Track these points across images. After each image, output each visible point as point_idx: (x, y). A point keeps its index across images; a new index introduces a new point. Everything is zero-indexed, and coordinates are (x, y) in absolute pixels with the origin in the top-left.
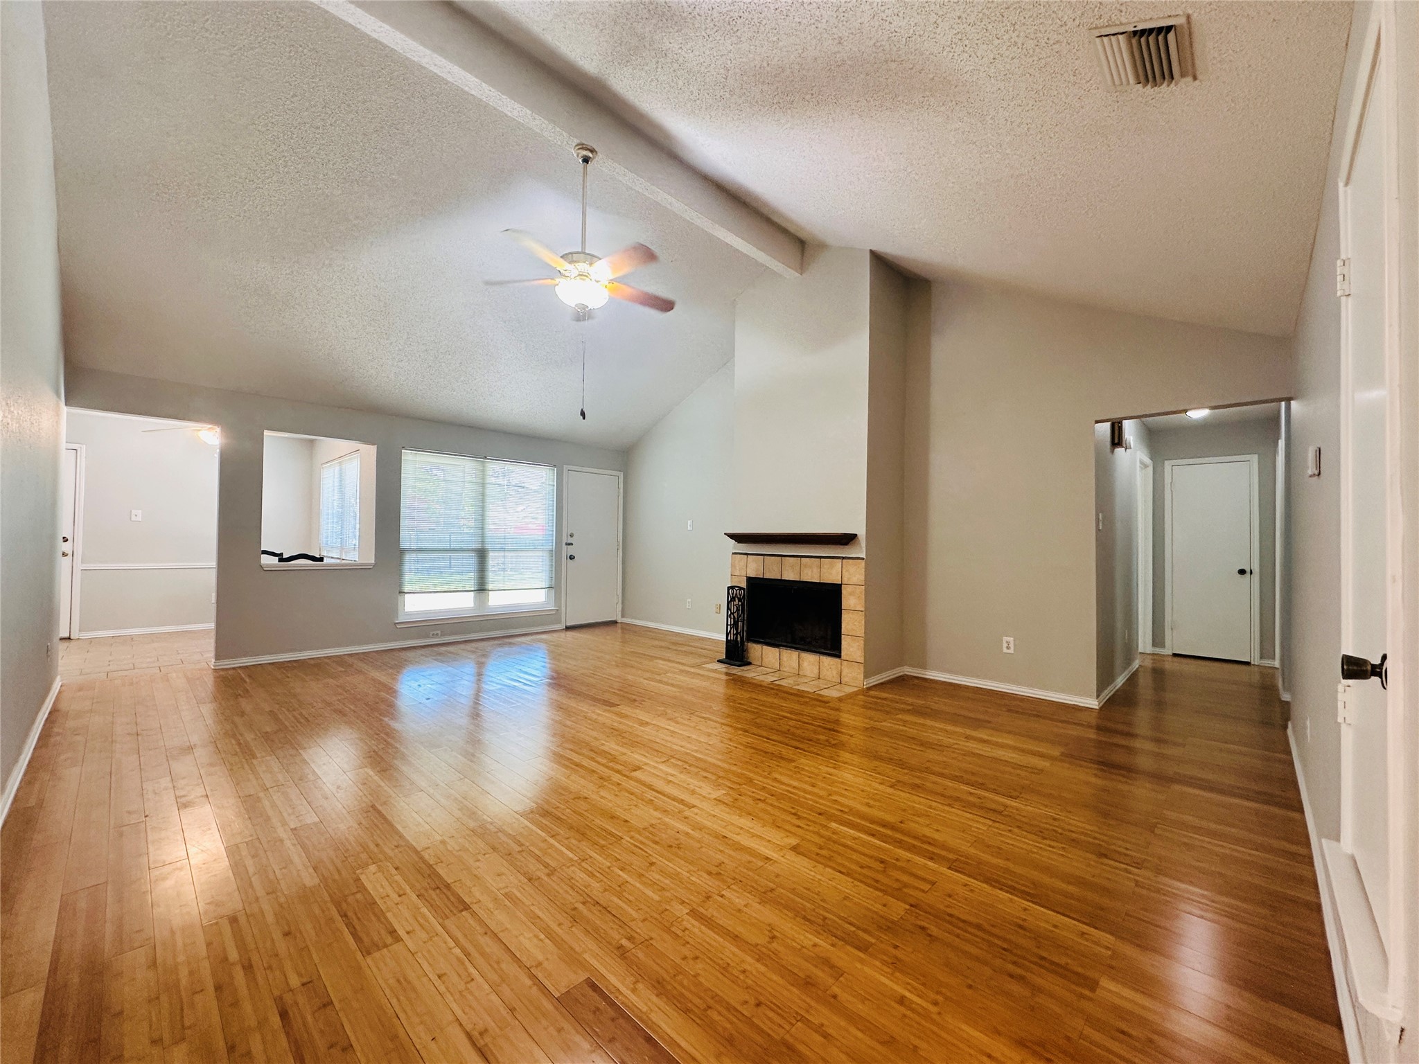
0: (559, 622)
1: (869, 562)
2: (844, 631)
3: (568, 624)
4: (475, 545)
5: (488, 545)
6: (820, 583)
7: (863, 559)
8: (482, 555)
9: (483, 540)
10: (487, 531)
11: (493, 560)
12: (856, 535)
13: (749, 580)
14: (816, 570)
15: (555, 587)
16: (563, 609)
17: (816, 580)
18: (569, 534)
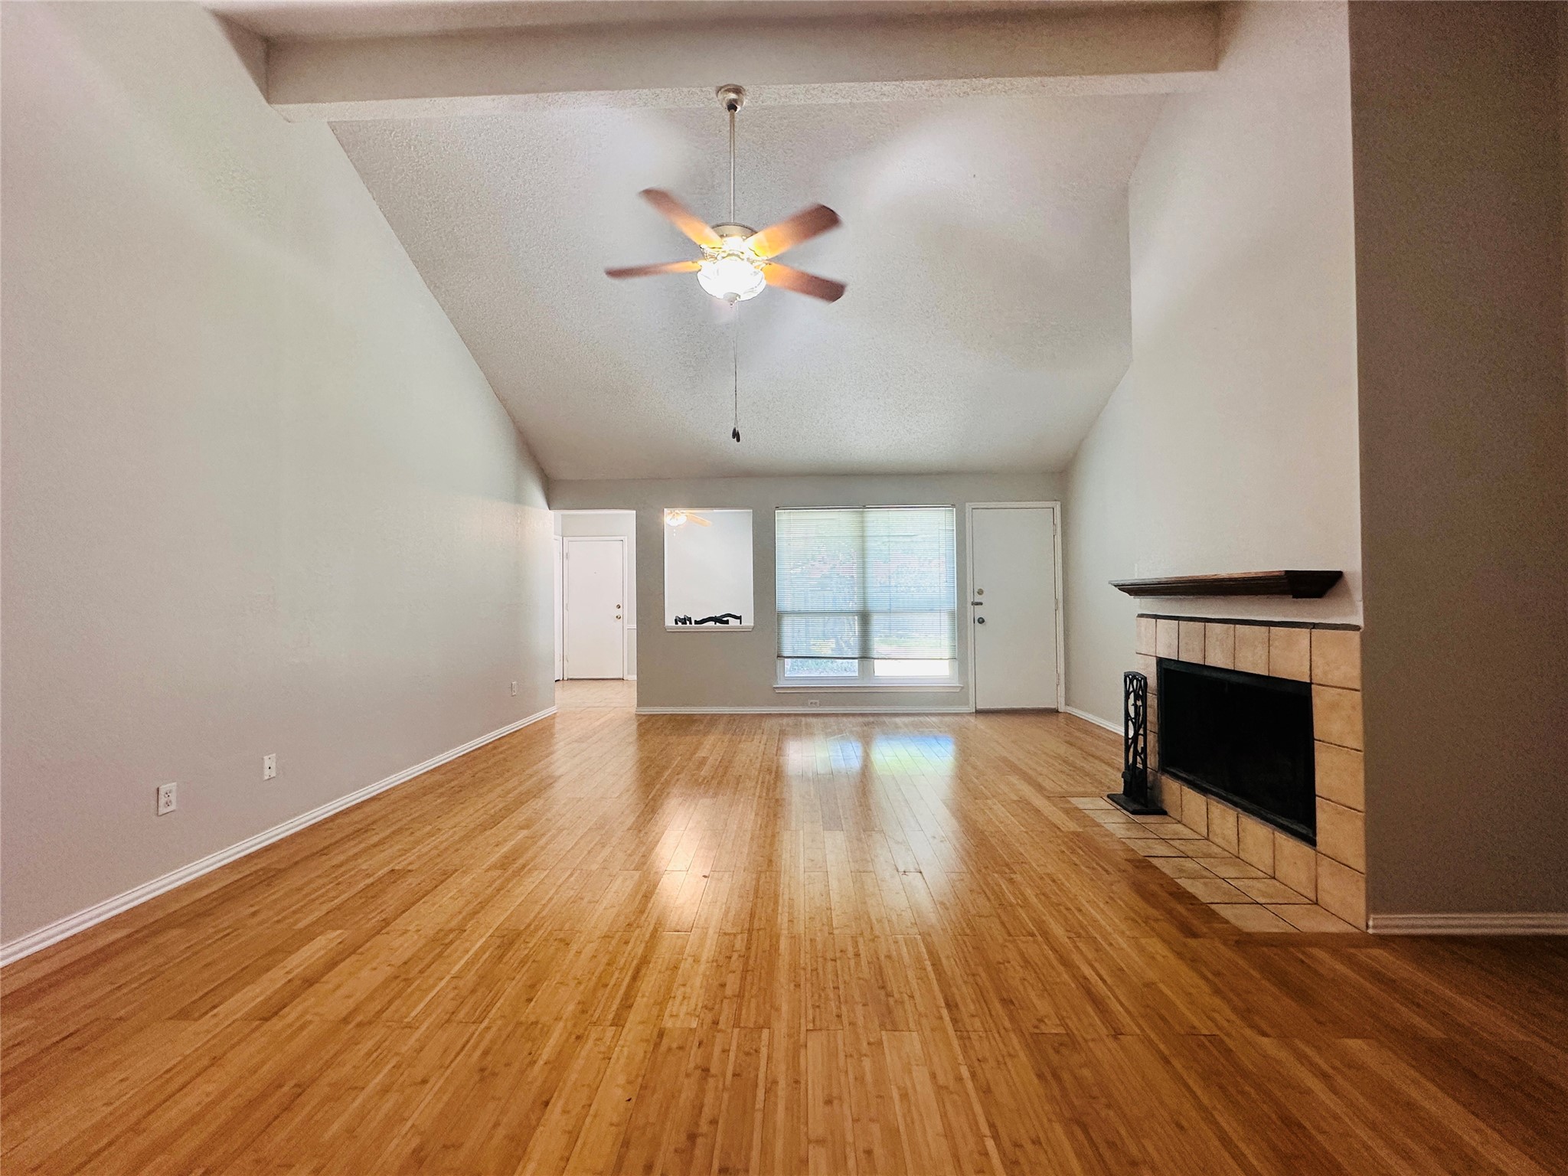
0: (967, 703)
1: (1370, 638)
2: (1319, 789)
3: (979, 707)
4: (854, 605)
5: (872, 605)
6: (1268, 677)
7: (1356, 628)
8: (865, 617)
9: (864, 600)
10: (870, 590)
11: (877, 623)
12: (1338, 575)
13: (1161, 662)
14: (1261, 651)
15: (962, 656)
16: (972, 685)
17: (1262, 671)
18: (976, 590)
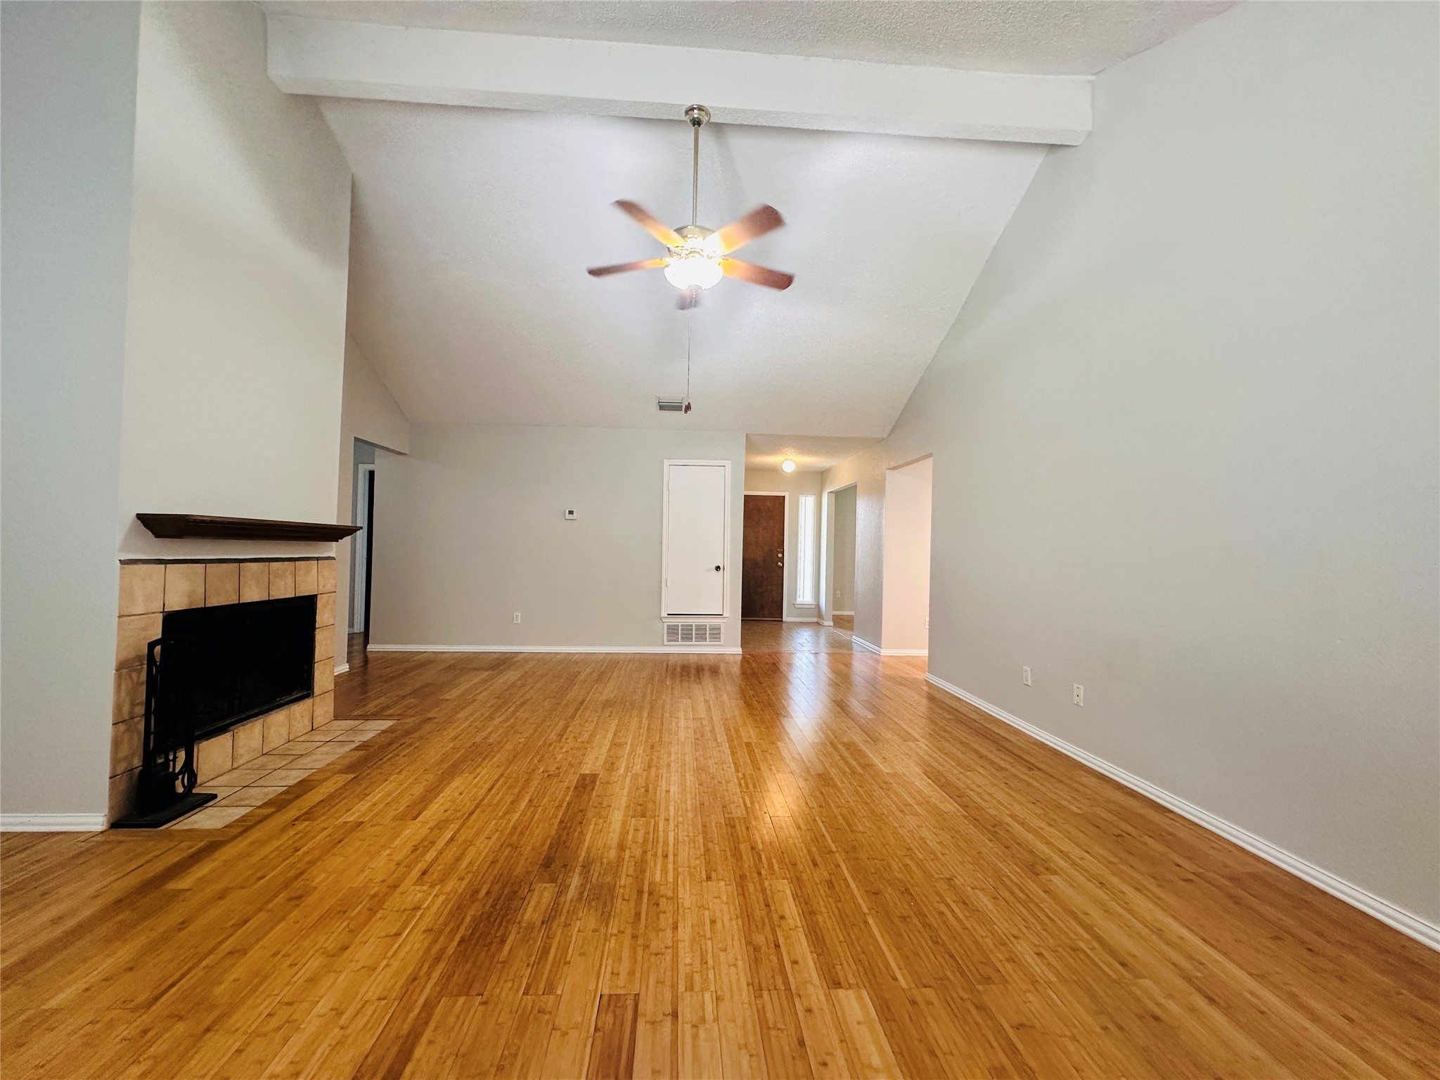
7: (333, 558)
14: (290, 580)
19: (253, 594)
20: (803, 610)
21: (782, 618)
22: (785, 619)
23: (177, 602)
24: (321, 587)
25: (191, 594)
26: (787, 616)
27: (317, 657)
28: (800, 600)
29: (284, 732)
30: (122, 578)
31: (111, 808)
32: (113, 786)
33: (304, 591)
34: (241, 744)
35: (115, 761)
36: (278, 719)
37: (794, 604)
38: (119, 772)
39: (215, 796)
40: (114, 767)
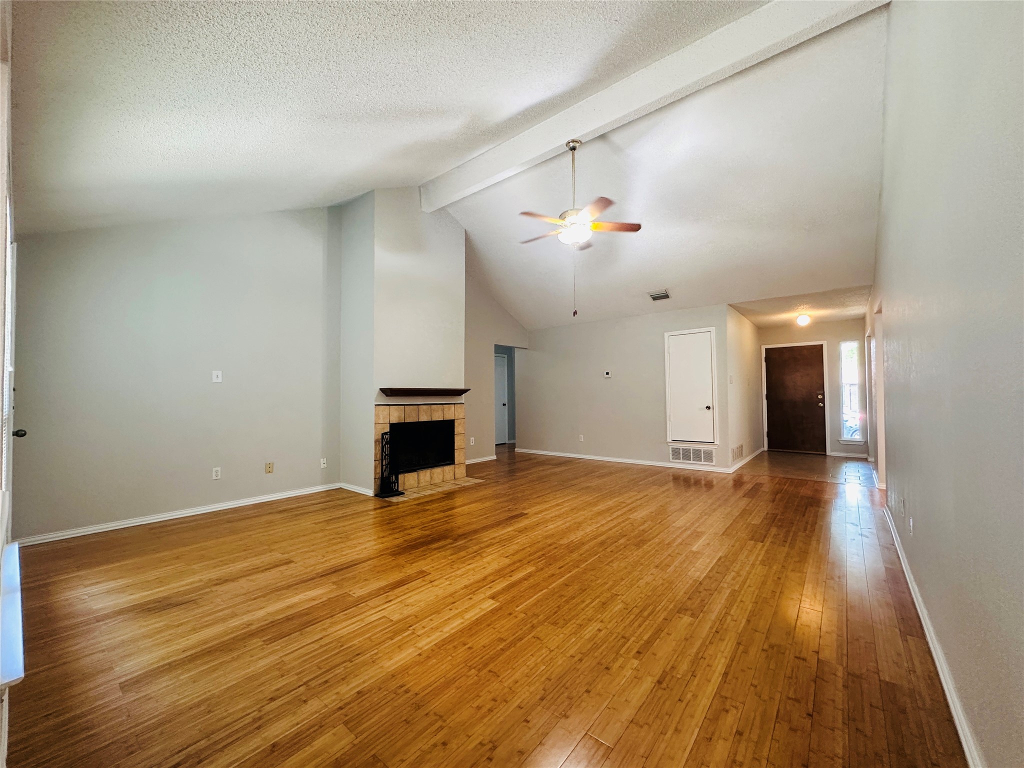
6: (443, 421)
7: (463, 403)
13: (391, 425)
14: (440, 413)
19: (424, 418)
20: (850, 446)
21: (826, 452)
22: (828, 453)
23: (394, 420)
24: (456, 416)
25: (399, 417)
26: (832, 451)
27: (456, 448)
28: (846, 436)
29: (441, 477)
30: (375, 410)
31: (375, 489)
32: (375, 482)
33: (448, 417)
34: (422, 478)
35: (376, 473)
36: (438, 471)
37: (838, 441)
38: (377, 477)
39: (404, 494)
40: (375, 476)
